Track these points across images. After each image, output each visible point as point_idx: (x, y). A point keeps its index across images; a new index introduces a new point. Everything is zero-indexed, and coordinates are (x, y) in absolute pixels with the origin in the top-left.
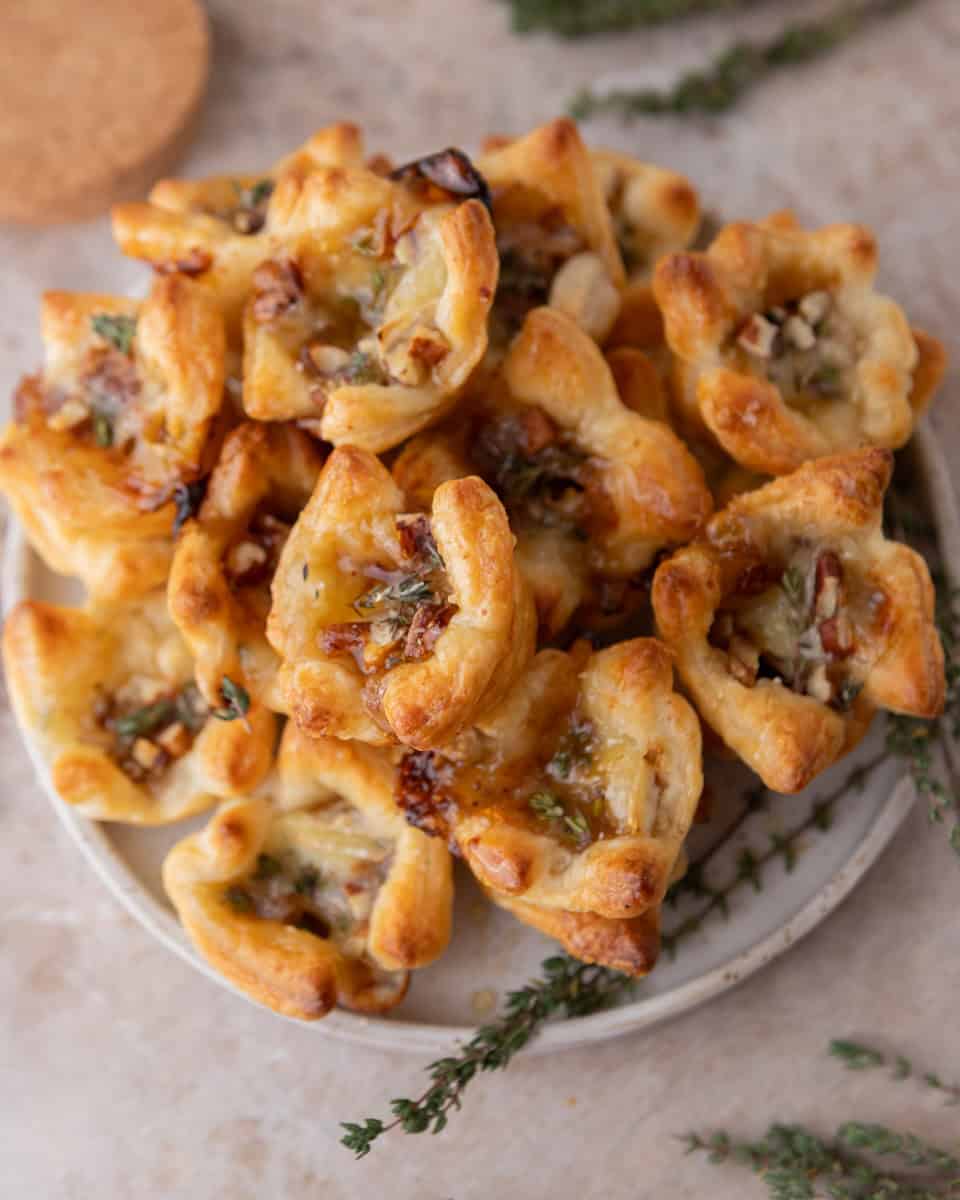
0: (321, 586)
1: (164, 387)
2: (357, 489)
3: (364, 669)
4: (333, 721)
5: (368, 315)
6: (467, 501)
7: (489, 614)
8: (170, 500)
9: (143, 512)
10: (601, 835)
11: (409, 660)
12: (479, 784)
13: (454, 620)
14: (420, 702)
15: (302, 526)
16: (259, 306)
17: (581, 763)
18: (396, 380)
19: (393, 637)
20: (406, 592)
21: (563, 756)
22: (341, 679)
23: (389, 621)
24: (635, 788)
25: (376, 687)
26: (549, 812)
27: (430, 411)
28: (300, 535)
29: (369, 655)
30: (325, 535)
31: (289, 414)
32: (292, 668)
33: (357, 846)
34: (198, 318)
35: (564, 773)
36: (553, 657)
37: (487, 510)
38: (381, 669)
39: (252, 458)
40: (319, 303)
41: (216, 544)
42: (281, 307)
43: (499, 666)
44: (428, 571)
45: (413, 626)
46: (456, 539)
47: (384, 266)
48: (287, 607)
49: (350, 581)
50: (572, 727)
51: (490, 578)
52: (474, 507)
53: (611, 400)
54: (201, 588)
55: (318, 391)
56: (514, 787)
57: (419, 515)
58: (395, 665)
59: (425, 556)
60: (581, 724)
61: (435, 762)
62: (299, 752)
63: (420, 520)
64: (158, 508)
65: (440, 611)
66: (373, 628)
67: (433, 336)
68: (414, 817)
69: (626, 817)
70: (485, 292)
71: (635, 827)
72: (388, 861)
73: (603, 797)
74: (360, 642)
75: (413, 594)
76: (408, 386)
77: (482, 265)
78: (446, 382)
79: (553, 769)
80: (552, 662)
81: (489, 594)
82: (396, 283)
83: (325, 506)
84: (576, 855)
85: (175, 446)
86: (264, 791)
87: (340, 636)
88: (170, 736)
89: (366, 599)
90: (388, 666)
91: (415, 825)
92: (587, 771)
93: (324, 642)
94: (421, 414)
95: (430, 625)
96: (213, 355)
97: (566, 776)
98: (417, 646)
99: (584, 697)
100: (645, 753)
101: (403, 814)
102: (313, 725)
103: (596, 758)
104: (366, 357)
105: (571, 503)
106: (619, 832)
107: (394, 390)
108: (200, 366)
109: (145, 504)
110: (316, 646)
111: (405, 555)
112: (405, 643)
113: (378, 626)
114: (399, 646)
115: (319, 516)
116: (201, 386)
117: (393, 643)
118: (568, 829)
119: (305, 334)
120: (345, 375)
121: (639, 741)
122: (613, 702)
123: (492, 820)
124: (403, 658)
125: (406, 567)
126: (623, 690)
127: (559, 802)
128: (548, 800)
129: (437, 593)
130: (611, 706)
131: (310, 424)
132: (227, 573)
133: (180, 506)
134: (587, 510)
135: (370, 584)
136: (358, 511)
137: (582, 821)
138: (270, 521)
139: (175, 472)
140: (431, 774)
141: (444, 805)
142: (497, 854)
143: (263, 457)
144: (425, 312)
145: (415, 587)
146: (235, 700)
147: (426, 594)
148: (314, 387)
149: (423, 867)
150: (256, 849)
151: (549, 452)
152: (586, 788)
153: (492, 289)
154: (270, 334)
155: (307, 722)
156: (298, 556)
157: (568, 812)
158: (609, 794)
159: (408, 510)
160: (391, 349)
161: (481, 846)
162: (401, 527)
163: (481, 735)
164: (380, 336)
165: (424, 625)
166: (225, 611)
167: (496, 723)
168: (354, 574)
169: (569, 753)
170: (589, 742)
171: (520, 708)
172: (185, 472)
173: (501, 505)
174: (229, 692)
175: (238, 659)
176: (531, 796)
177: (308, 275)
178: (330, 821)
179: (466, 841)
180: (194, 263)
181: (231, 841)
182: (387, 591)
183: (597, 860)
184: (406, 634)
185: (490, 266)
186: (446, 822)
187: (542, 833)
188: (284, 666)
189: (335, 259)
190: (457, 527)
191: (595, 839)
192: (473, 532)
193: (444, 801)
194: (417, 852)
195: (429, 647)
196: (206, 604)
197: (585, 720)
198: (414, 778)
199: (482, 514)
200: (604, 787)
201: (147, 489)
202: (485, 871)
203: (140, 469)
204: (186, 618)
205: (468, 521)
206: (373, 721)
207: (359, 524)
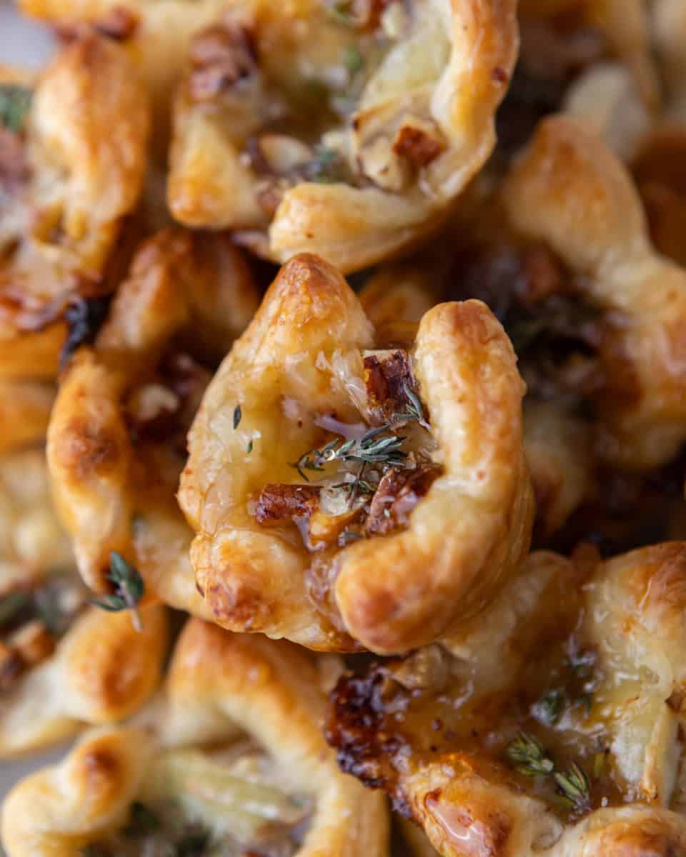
0: (257, 435)
1: (66, 174)
2: (316, 310)
3: (309, 545)
4: (264, 609)
5: (339, 104)
6: (467, 330)
7: (487, 480)
8: (61, 318)
9: (24, 333)
10: (604, 801)
11: (371, 534)
12: (439, 722)
13: (438, 486)
14: (390, 585)
15: (235, 360)
16: (199, 79)
17: (577, 705)
18: (370, 182)
19: (351, 506)
20: (368, 451)
21: (554, 694)
22: (278, 556)
23: (344, 486)
24: (654, 740)
25: (325, 567)
26: (535, 765)
27: (412, 227)
28: (232, 369)
29: (318, 527)
30: (269, 369)
31: (225, 221)
32: (210, 539)
33: (264, 800)
34: (118, 88)
35: (553, 718)
36: (549, 562)
37: (492, 344)
38: (333, 546)
39: (172, 274)
40: (274, 85)
41: (115, 380)
42: (227, 83)
43: (491, 554)
44: (403, 424)
45: (378, 493)
46: (450, 378)
47: (364, 41)
48: (209, 460)
49: (294, 433)
50: (567, 657)
51: (492, 429)
52: (475, 336)
53: (640, 242)
54: (95, 429)
55: (269, 191)
56: (487, 731)
57: (395, 352)
58: (350, 542)
59: (401, 402)
60: (581, 653)
61: (382, 689)
62: (200, 666)
63: (396, 357)
64: (43, 328)
65: (416, 476)
66: (323, 493)
67: (426, 128)
68: (350, 760)
69: (640, 780)
70: (498, 74)
71: (652, 792)
72: (305, 823)
73: (607, 751)
74: (305, 511)
75: (380, 452)
76: (387, 191)
77: (497, 40)
78: (435, 189)
79: (541, 712)
80: (547, 567)
81: (489, 451)
82: (380, 61)
83: (272, 329)
84: (568, 827)
85: (73, 249)
86: (144, 718)
87: (279, 500)
88: (26, 637)
89: (314, 457)
90: (342, 541)
91: (351, 772)
92: (586, 716)
93: (257, 509)
94: (400, 230)
95: (404, 490)
96: (132, 135)
97: (556, 721)
98: (384, 518)
99: (589, 617)
100: (668, 695)
101: (335, 755)
102: (238, 612)
103: (599, 699)
104: (334, 154)
105: (578, 372)
106: (629, 798)
107: (370, 195)
108: (116, 148)
109: (27, 321)
110: (246, 512)
111: (373, 401)
112: (367, 515)
113: (331, 491)
114: (358, 518)
115: (262, 342)
116: (115, 175)
117: (352, 513)
118: (560, 790)
119: (254, 121)
120: (303, 172)
121: (662, 676)
122: (630, 623)
123: (458, 769)
124: (363, 533)
125: (372, 417)
126: (645, 607)
127: (547, 754)
128: (533, 749)
129: (411, 455)
130: (628, 629)
131: (250, 239)
132: (127, 418)
133: (71, 327)
134: (600, 381)
135: (322, 438)
136: (317, 339)
137: (579, 780)
138: (185, 363)
139: (70, 282)
140: (376, 703)
141: (393, 747)
142: (465, 813)
143: (186, 274)
144: (416, 99)
145: (384, 443)
146: (123, 584)
147: (396, 455)
148: (263, 185)
149: (353, 833)
150: (130, 791)
151: (554, 303)
152: (585, 739)
153: (509, 70)
154: (209, 118)
155: (229, 607)
156: (229, 396)
157: (560, 767)
158: (617, 747)
159: (380, 345)
160: (369, 143)
161: (443, 801)
162: (371, 363)
163: (448, 657)
164: (356, 125)
165: (394, 492)
166: (124, 463)
167: (470, 640)
168: (300, 424)
169: (562, 689)
170: (589, 678)
171: (503, 623)
172: (83, 282)
173: (509, 341)
174: (118, 573)
175: (132, 534)
176: (509, 744)
177: (265, 45)
178: (231, 763)
179: (422, 795)
180: (116, 24)
181: (98, 777)
182: (346, 446)
183: (600, 834)
184: (369, 503)
185: (508, 41)
186: (394, 769)
187: (524, 791)
188: (199, 538)
189: (301, 28)
190: (452, 362)
191: (595, 805)
192: (473, 367)
193: (391, 741)
194: (346, 813)
195: (401, 520)
196: (101, 450)
197: (588, 647)
198: (354, 709)
199: (485, 348)
200: (610, 738)
201: (31, 303)
202: (446, 837)
203: (24, 276)
204: (72, 468)
205: (466, 354)
206: (318, 614)
207: (315, 358)
